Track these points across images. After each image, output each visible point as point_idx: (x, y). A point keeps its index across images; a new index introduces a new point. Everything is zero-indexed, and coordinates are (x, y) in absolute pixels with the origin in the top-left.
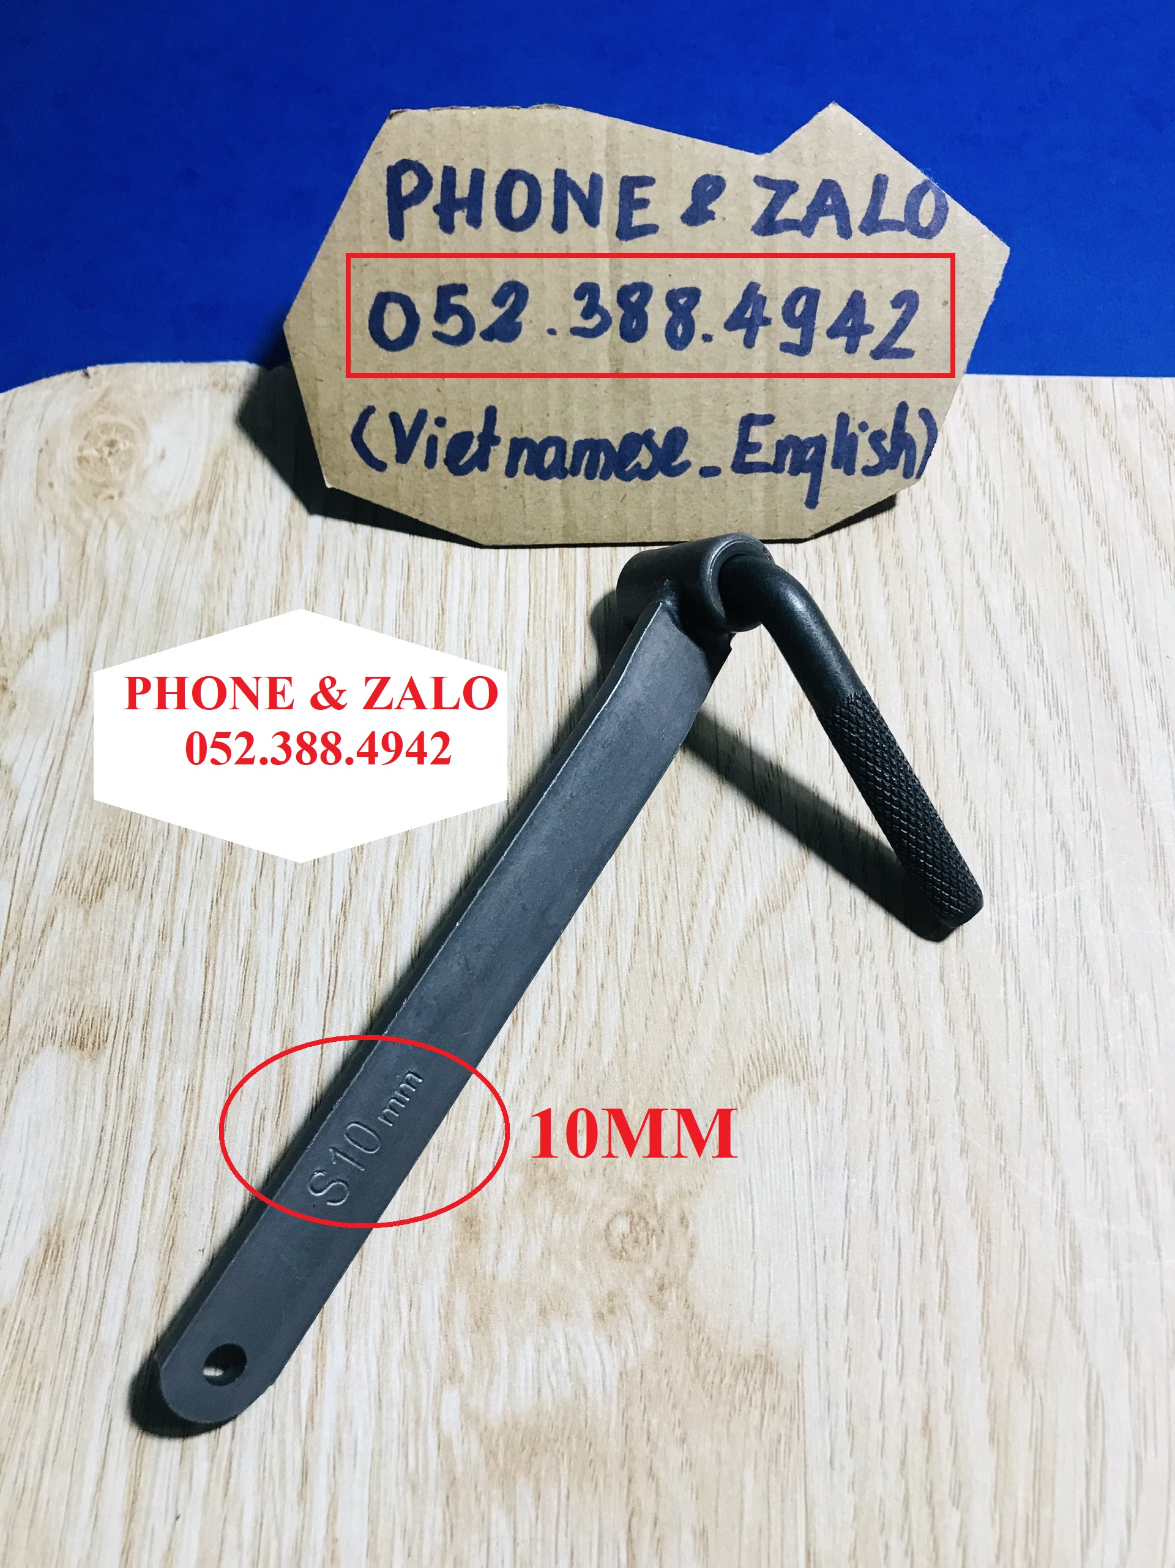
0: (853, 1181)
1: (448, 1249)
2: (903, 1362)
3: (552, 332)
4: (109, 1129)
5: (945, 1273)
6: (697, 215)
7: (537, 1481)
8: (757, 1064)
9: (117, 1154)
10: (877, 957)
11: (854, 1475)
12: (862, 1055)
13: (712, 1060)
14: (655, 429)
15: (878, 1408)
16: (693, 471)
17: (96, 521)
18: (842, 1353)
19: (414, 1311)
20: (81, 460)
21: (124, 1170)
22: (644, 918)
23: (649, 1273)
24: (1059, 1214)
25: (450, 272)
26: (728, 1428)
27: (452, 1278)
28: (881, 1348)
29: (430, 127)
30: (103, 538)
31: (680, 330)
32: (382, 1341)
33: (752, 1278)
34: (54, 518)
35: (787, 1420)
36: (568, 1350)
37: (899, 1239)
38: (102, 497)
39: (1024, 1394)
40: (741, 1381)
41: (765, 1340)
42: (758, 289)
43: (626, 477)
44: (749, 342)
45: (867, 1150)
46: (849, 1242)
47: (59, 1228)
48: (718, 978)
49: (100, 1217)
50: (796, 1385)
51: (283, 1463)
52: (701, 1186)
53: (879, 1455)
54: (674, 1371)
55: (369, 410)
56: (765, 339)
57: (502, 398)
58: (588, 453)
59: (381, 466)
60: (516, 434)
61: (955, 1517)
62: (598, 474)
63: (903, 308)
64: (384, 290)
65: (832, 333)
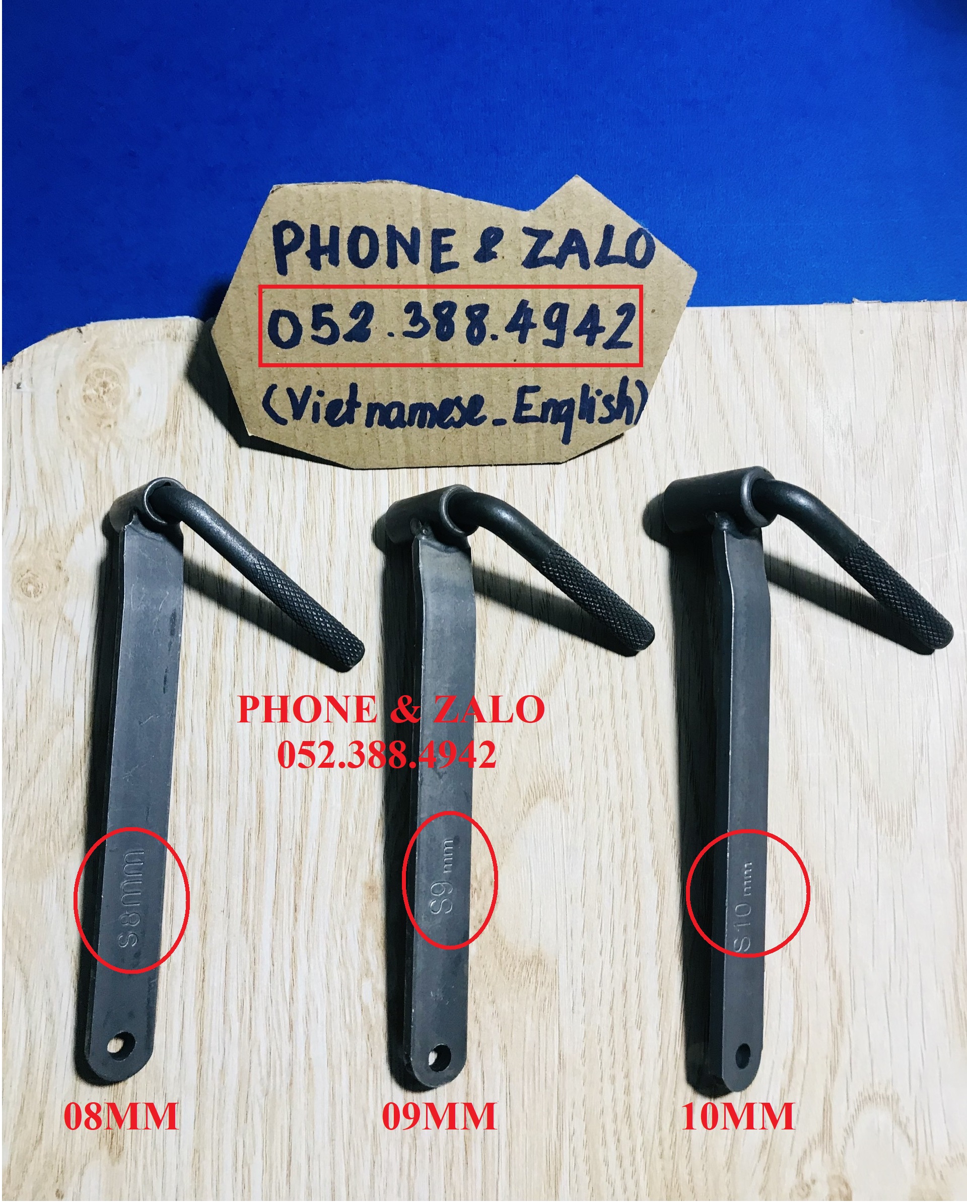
0: (588, 857)
1: (361, 904)
2: (613, 957)
3: (391, 334)
5: (638, 909)
6: (485, 255)
8: (534, 791)
10: (604, 722)
11: (585, 1016)
12: (594, 782)
13: (508, 789)
14: (462, 396)
15: (599, 981)
16: (488, 422)
17: (101, 444)
18: (581, 953)
19: (344, 939)
20: (86, 398)
25: (322, 298)
26: (517, 995)
27: (364, 920)
28: (602, 949)
30: (108, 457)
31: (476, 332)
32: (327, 956)
33: (531, 914)
34: (74, 443)
35: (549, 989)
37: (613, 889)
38: (103, 426)
40: (524, 970)
41: (538, 947)
42: (527, 304)
43: (445, 426)
44: (522, 340)
45: (596, 839)
46: (585, 892)
48: (511, 739)
50: (554, 971)
51: (279, 1021)
53: (599, 1004)
54: (488, 966)
55: (273, 387)
56: (532, 337)
57: (360, 377)
58: (419, 411)
59: (284, 422)
60: (371, 401)
61: (638, 1034)
62: (426, 425)
63: (625, 315)
64: (277, 309)
65: (577, 332)
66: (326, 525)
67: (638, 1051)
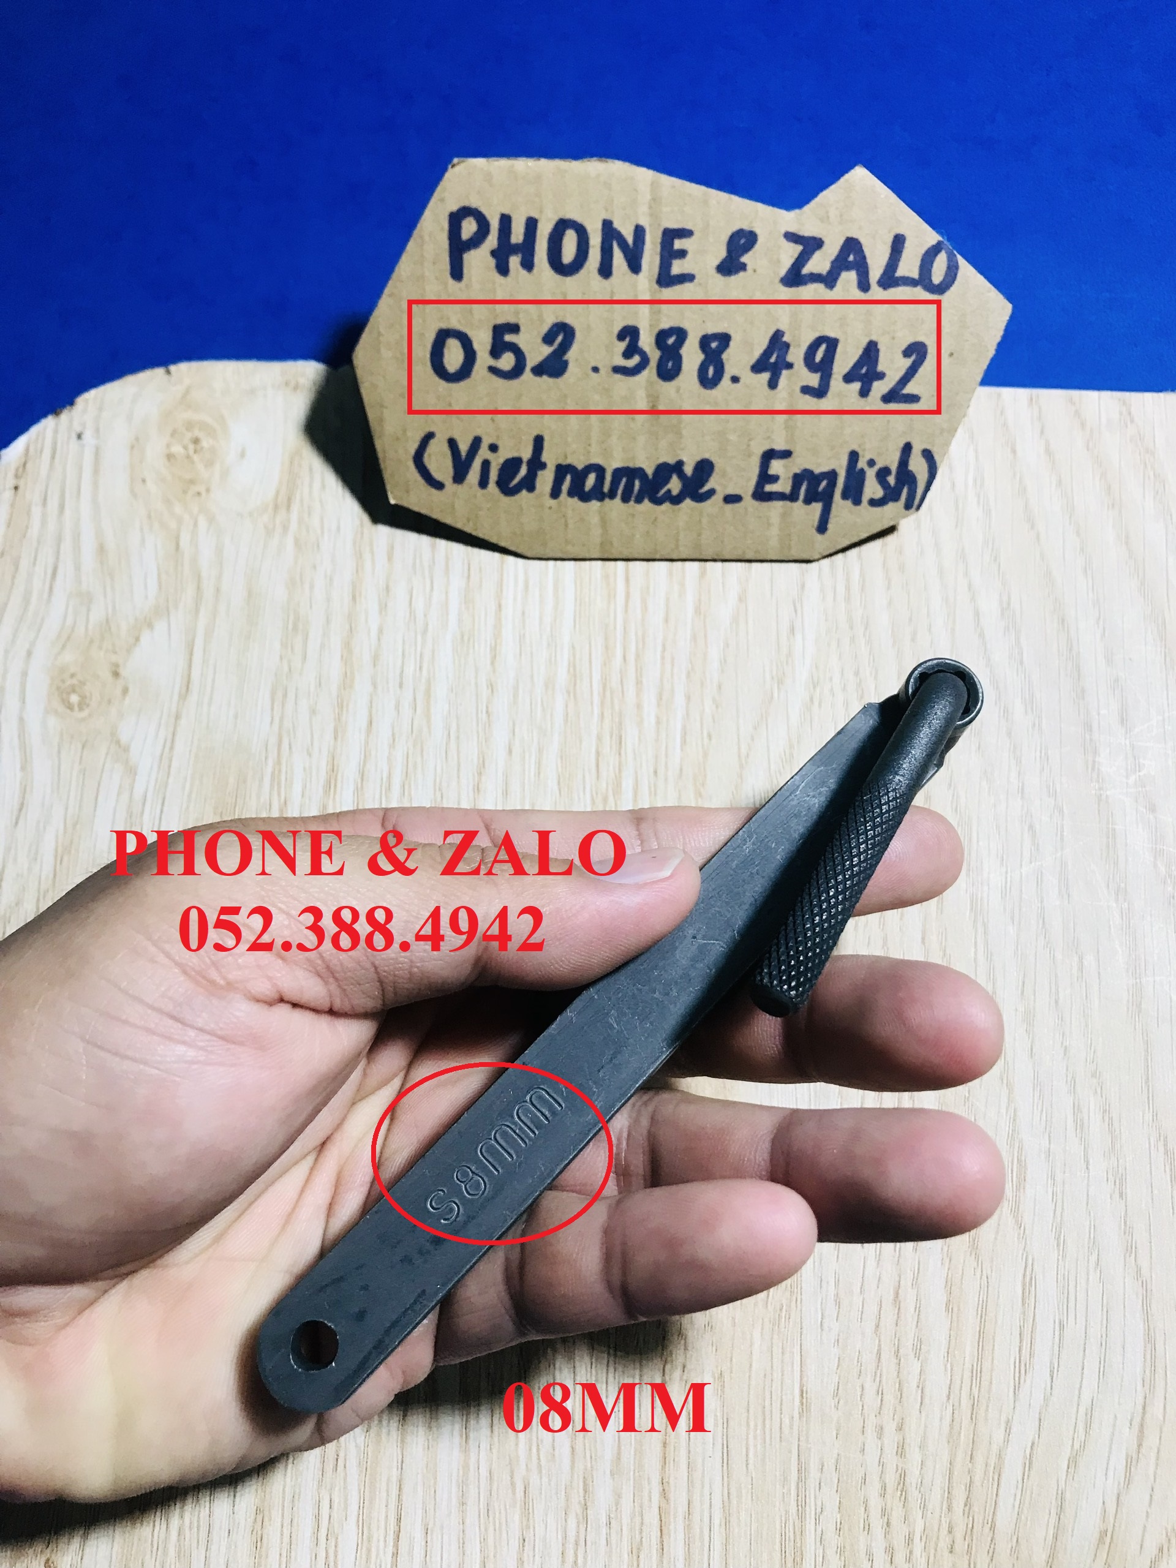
3: (596, 370)
6: (730, 266)
14: (685, 460)
15: (859, 1285)
16: (718, 498)
17: (187, 517)
20: (170, 457)
25: (505, 314)
29: (488, 177)
30: (195, 534)
31: (711, 371)
34: (149, 514)
35: (788, 1293)
38: (190, 493)
39: (975, 1274)
42: (783, 336)
43: (658, 502)
44: (773, 384)
55: (429, 437)
56: (787, 382)
57: (550, 429)
58: (625, 479)
59: (439, 486)
60: (560, 461)
61: (916, 1366)
62: (634, 499)
63: (914, 357)
64: (445, 327)
65: (848, 378)
67: (917, 1392)
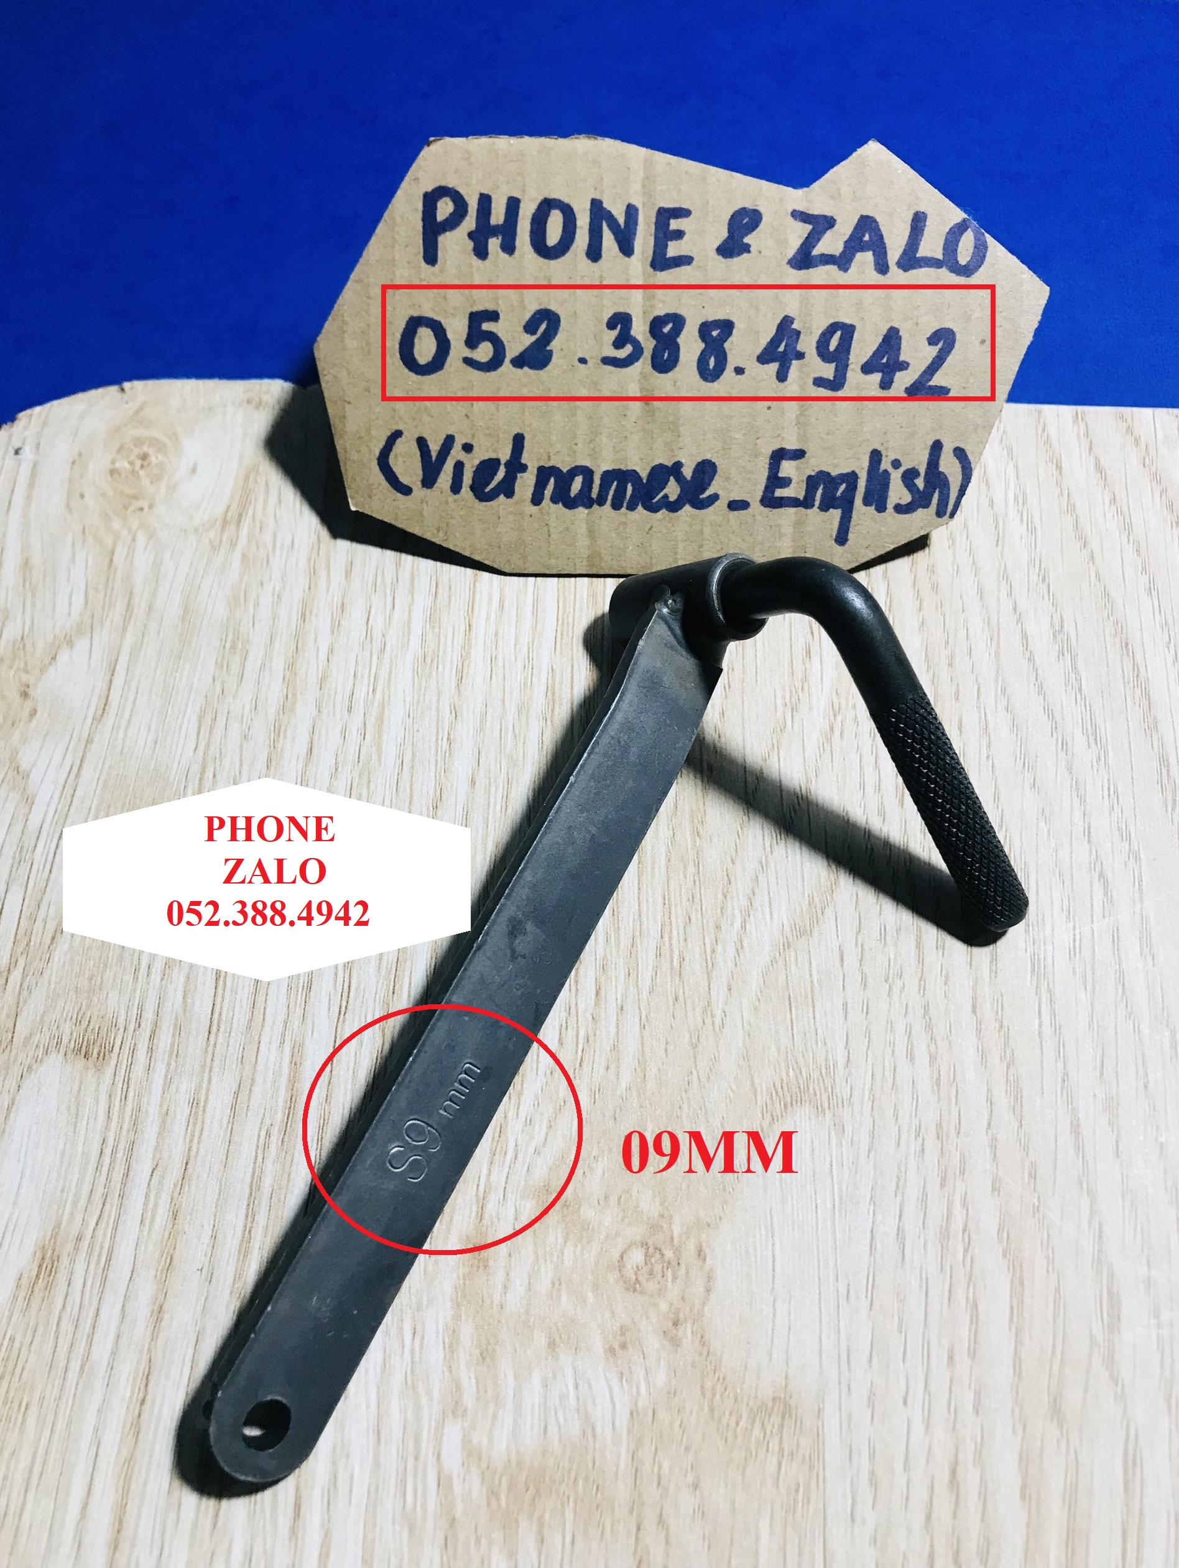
0: (879, 1217)
1: (454, 1275)
2: (929, 1412)
3: (583, 361)
4: (110, 1141)
5: (975, 1318)
6: (732, 247)
7: (541, 1525)
8: (780, 1093)
9: (117, 1168)
10: (906, 986)
11: (876, 1530)
12: (890, 1086)
13: (734, 1087)
14: (683, 461)
15: (902, 1458)
16: (721, 504)
17: (123, 531)
18: (865, 1398)
19: (417, 1340)
20: (113, 472)
21: (124, 1184)
22: (666, 939)
23: (663, 1306)
24: (1096, 1257)
25: (483, 301)
26: (744, 1474)
27: (458, 1305)
28: (907, 1393)
29: (467, 156)
30: (131, 549)
31: (712, 362)
32: (384, 1370)
33: (771, 1315)
34: (84, 529)
35: (805, 1468)
36: (576, 1386)
37: (927, 1279)
38: (132, 508)
39: (1058, 1448)
40: (758, 1424)
41: (784, 1380)
42: (792, 323)
43: (653, 509)
44: (781, 376)
45: (894, 1185)
46: (874, 1280)
47: (55, 1243)
48: (741, 1003)
49: (97, 1232)
50: (815, 1430)
52: (720, 1218)
53: (903, 1508)
54: (687, 1412)
55: (397, 434)
56: (797, 373)
57: (530, 425)
58: (615, 483)
59: (406, 490)
60: (543, 464)
62: (625, 505)
63: (940, 345)
64: (415, 314)
65: (867, 369)
66: (455, 659)
